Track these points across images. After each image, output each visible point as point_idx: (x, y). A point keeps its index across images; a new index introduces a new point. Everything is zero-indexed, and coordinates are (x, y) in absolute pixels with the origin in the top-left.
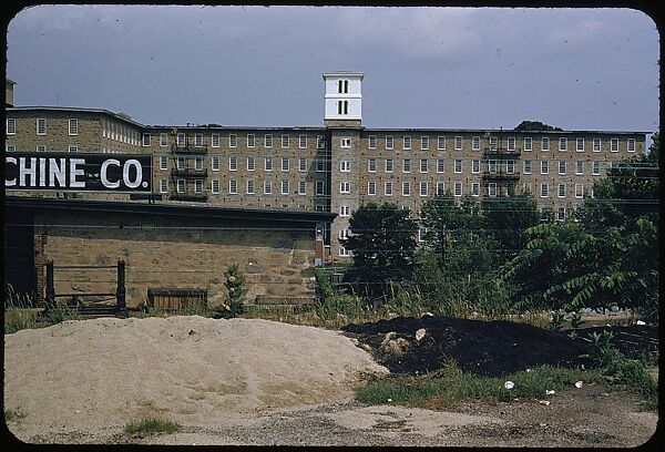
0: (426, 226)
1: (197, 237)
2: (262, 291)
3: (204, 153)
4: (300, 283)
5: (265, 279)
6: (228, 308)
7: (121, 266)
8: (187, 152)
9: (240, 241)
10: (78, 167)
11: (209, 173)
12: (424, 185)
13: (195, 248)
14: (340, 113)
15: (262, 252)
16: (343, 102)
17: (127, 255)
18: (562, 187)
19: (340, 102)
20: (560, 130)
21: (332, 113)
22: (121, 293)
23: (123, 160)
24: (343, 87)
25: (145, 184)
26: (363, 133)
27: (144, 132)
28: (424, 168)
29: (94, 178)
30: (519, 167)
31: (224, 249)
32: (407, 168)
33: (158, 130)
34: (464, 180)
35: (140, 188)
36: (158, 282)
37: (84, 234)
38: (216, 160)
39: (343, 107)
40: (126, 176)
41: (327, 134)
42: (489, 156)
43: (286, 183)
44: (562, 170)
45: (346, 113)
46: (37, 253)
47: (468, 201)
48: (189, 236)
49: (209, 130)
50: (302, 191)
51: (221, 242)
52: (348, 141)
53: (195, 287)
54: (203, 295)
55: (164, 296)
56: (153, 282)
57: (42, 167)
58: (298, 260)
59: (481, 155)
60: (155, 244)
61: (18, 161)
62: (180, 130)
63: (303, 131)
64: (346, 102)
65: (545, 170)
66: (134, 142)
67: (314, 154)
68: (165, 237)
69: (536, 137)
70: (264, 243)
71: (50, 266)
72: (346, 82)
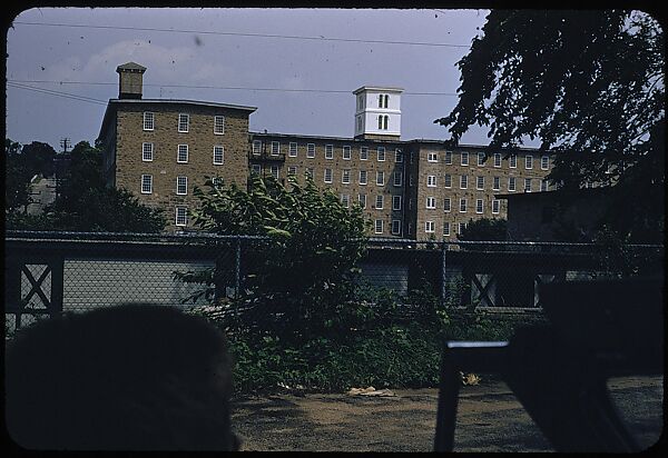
3: (280, 162)
8: (264, 161)
16: (383, 117)
19: (381, 117)
21: (372, 128)
24: (384, 102)
28: (496, 186)
32: (481, 185)
38: (293, 171)
39: (383, 121)
43: (363, 197)
45: (386, 128)
49: (286, 140)
50: (380, 205)
52: (435, 156)
62: (256, 136)
63: (382, 143)
67: (392, 167)
72: (386, 97)
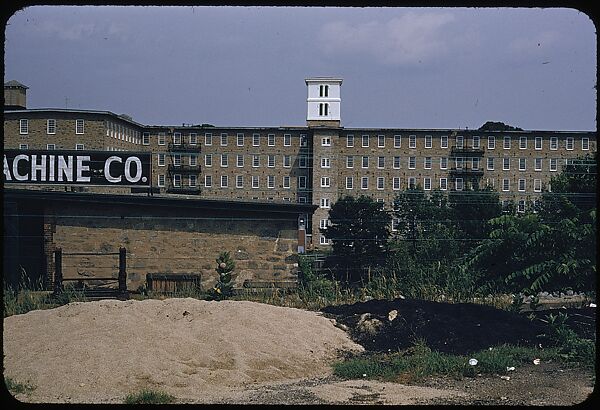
0: (399, 216)
1: (191, 226)
2: (249, 276)
3: (198, 150)
4: (284, 269)
5: (252, 265)
6: (219, 291)
7: (123, 253)
8: (183, 149)
9: (230, 230)
10: (84, 163)
11: (203, 169)
12: (397, 180)
13: (189, 236)
14: (321, 114)
15: (250, 240)
16: (324, 105)
17: (128, 243)
18: (522, 182)
19: (321, 105)
20: (520, 130)
21: (313, 114)
22: (122, 277)
23: (125, 157)
24: (324, 92)
25: (145, 179)
26: (342, 133)
27: (144, 132)
28: (397, 165)
29: (98, 173)
30: (482, 164)
31: (216, 238)
32: (381, 165)
33: (156, 130)
34: (433, 175)
35: (140, 182)
36: (155, 267)
37: (90, 224)
38: (209, 158)
39: (324, 109)
40: (127, 171)
41: (310, 133)
42: (455, 154)
43: (271, 178)
44: (523, 167)
45: (326, 114)
46: (47, 241)
47: (437, 195)
48: (185, 226)
49: (203, 130)
50: (287, 185)
51: (212, 231)
52: (328, 140)
53: (189, 272)
54: (196, 279)
55: (161, 280)
56: (151, 267)
57: (52, 163)
58: (282, 248)
59: (448, 152)
60: (153, 233)
61: (30, 158)
62: (176, 130)
63: (287, 131)
64: (326, 105)
65: (506, 166)
66: (135, 141)
67: (297, 152)
68: (163, 227)
69: (499, 136)
70: (251, 232)
71: (59, 253)
72: (326, 87)
